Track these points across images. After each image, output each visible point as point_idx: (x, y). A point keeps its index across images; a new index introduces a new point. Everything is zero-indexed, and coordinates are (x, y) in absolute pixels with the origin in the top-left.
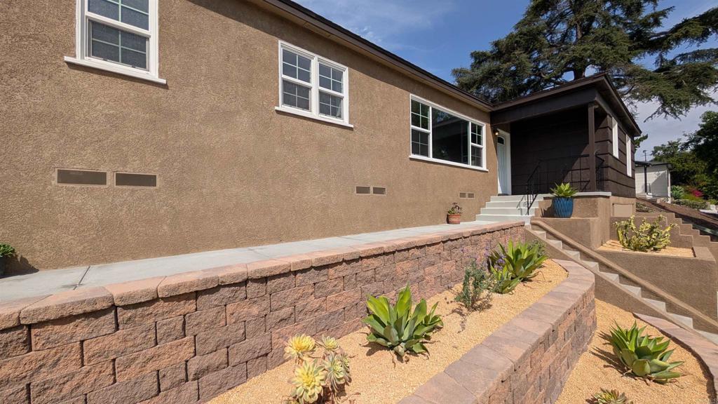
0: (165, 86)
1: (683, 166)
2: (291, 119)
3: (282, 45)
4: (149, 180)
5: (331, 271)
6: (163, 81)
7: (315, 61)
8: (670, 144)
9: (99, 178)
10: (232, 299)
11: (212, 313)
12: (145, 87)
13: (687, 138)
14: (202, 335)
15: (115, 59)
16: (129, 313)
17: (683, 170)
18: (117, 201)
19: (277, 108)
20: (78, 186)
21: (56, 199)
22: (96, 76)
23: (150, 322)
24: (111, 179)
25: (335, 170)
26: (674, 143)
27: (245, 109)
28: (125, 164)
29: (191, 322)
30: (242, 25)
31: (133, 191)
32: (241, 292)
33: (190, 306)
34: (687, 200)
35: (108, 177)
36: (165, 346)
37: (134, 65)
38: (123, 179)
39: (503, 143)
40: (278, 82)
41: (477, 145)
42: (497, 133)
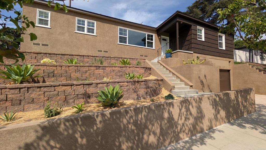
0: (51, 28)
2: (79, 34)
3: (77, 18)
4: (47, 45)
5: (65, 56)
6: (50, 28)
7: (86, 21)
9: (39, 44)
10: (44, 56)
11: (40, 57)
12: (47, 29)
14: (38, 60)
15: (43, 24)
16: (28, 54)
18: (42, 49)
19: (75, 32)
20: (36, 45)
21: (33, 47)
22: (39, 28)
23: (31, 56)
24: (41, 45)
25: (91, 46)
27: (67, 32)
28: (43, 42)
29: (37, 57)
30: (67, 15)
31: (44, 47)
32: (45, 55)
33: (37, 55)
35: (40, 45)
36: (33, 59)
37: (46, 25)
38: (43, 45)
39: (166, 41)
40: (75, 26)
41: (150, 41)
42: (160, 37)
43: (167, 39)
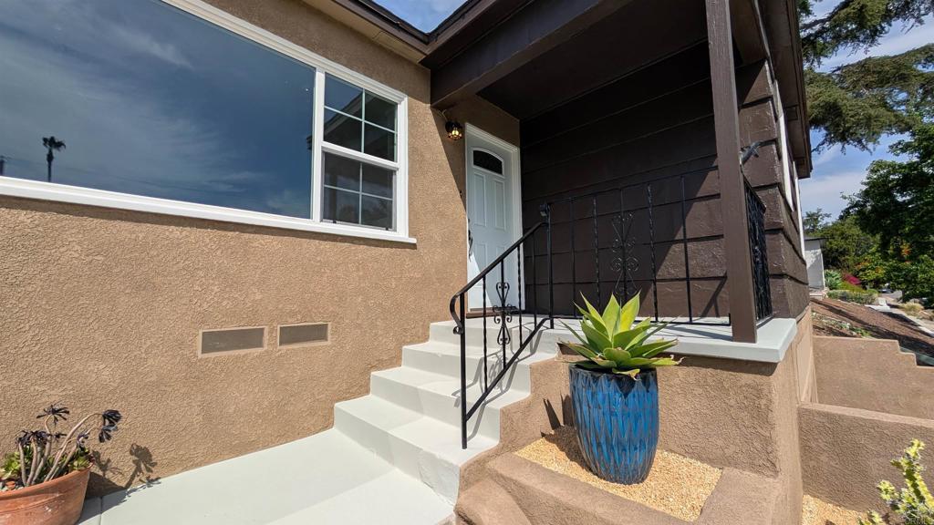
1: (831, 243)
8: (809, 216)
13: (847, 201)
17: (831, 248)
26: (813, 214)
34: (847, 291)
39: (500, 172)
41: (362, 156)
42: (455, 133)
43: (507, 155)
